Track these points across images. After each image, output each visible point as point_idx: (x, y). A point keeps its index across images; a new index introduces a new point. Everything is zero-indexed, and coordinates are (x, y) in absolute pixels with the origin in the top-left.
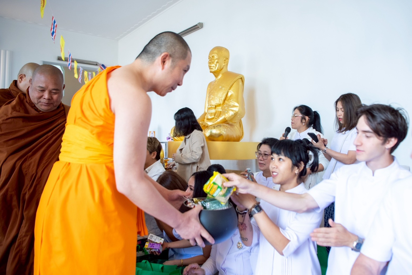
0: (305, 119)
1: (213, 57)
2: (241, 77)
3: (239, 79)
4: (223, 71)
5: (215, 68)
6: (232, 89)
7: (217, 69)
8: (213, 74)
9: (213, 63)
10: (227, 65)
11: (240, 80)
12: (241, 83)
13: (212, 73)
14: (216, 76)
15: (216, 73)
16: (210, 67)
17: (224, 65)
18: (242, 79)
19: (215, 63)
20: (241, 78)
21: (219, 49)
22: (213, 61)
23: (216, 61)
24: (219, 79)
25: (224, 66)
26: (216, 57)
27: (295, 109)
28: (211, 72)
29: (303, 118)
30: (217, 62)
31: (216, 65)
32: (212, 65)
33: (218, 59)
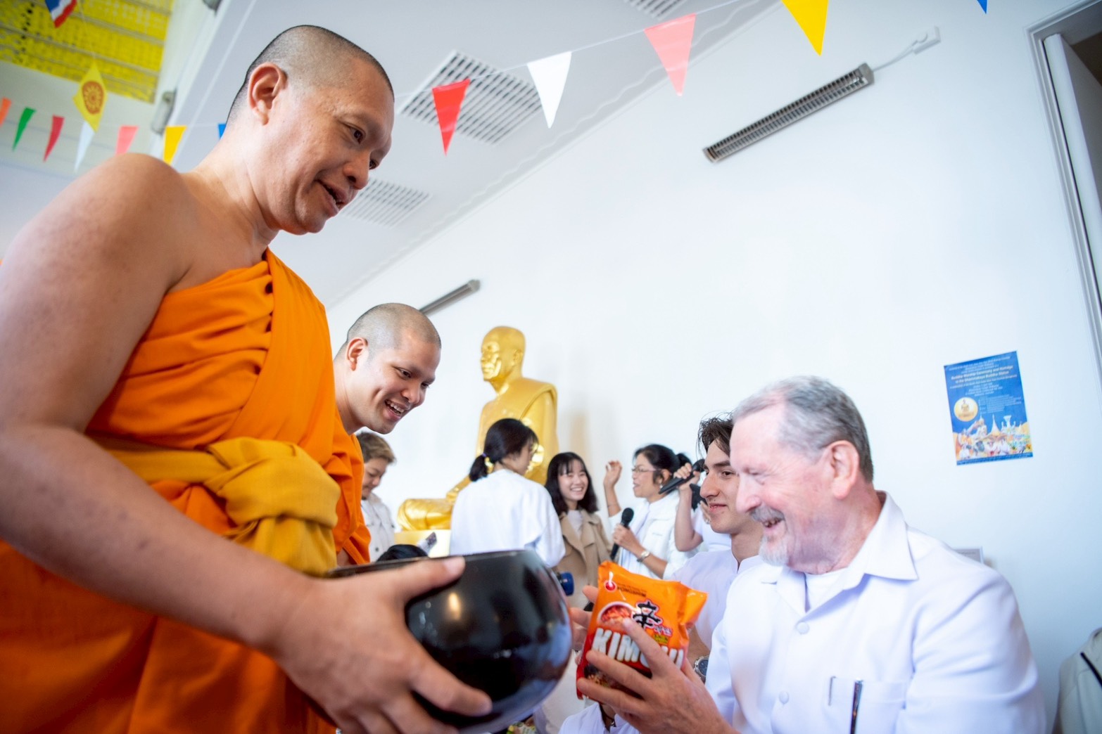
0: (662, 476)
1: (489, 348)
2: (548, 389)
3: (545, 392)
4: (514, 375)
5: (494, 370)
6: (529, 414)
7: (499, 374)
8: (493, 385)
9: (489, 360)
10: (520, 364)
11: (547, 396)
12: (548, 402)
13: (488, 384)
14: (497, 389)
15: (496, 382)
16: (483, 369)
17: (513, 363)
18: (552, 393)
19: (494, 360)
20: (550, 392)
21: (502, 331)
22: (489, 357)
23: (496, 356)
24: (504, 395)
25: (513, 367)
26: (495, 347)
27: (638, 452)
28: (486, 380)
29: (657, 475)
30: (498, 359)
31: (495, 365)
32: (489, 365)
33: (500, 352)
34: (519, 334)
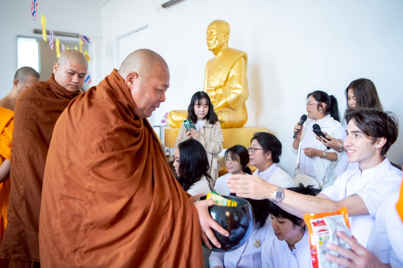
0: (322, 106)
1: (211, 32)
2: (243, 55)
3: (241, 57)
4: (224, 48)
5: (214, 45)
6: (234, 68)
7: (217, 46)
8: (213, 52)
9: (212, 39)
10: (227, 41)
11: (243, 58)
12: (243, 62)
13: (211, 51)
14: (216, 54)
15: (215, 51)
16: (208, 44)
17: (224, 41)
18: (245, 57)
19: (214, 39)
20: (244, 56)
21: (218, 23)
22: (211, 37)
23: (215, 37)
24: (220, 57)
25: (224, 42)
26: (215, 33)
28: (210, 50)
29: (319, 105)
30: (217, 39)
31: (215, 42)
32: (211, 42)
33: (217, 35)
34: (227, 24)
